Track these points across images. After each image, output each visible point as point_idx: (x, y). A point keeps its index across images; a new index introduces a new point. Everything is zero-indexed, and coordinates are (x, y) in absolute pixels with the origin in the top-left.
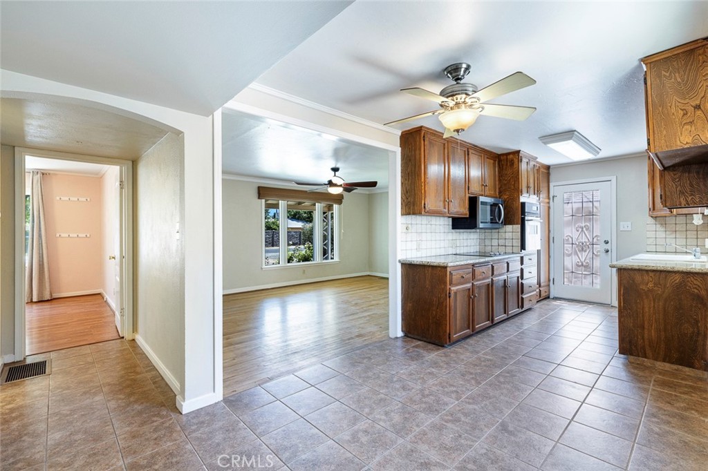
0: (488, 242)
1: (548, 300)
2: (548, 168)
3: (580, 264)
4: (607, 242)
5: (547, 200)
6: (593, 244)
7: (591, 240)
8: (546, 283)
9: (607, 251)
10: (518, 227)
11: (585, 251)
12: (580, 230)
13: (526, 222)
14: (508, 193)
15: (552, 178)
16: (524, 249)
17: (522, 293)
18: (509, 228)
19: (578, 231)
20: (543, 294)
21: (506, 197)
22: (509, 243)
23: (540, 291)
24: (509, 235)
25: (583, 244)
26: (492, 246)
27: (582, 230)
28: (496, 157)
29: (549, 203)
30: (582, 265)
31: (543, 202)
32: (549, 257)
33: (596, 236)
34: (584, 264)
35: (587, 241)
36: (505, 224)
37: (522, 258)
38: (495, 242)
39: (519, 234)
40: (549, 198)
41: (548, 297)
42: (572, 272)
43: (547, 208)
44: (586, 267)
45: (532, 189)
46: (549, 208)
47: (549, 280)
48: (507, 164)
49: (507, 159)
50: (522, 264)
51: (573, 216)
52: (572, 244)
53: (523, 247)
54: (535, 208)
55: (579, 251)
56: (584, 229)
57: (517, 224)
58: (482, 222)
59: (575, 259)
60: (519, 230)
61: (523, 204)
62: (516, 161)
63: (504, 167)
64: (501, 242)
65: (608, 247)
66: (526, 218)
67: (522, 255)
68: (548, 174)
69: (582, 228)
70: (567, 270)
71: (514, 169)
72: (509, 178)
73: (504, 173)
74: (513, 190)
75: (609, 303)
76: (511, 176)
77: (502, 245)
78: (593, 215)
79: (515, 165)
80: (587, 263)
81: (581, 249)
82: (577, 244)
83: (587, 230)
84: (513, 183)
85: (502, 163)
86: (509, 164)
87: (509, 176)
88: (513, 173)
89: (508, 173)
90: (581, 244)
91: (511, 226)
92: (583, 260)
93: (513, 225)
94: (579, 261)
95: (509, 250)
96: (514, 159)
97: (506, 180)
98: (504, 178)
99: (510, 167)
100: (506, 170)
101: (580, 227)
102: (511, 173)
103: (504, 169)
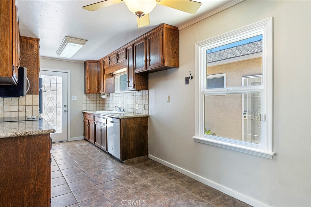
0: (6, 109)
3: (49, 120)
4: (65, 106)
6: (56, 108)
7: (55, 105)
9: (66, 111)
10: (37, 96)
11: (52, 112)
12: (49, 99)
18: (29, 97)
19: (48, 100)
22: (29, 109)
24: (29, 103)
25: (51, 108)
26: (11, 112)
27: (51, 100)
33: (58, 103)
34: (52, 120)
35: (53, 106)
38: (15, 109)
39: (38, 102)
44: (53, 121)
48: (27, 46)
49: (27, 42)
52: (44, 108)
56: (52, 99)
60: (38, 99)
62: (36, 46)
63: (25, 47)
64: (22, 108)
65: (66, 109)
69: (51, 98)
71: (34, 51)
72: (29, 58)
73: (24, 52)
74: (33, 67)
75: (67, 140)
76: (31, 56)
77: (23, 110)
78: (56, 91)
79: (34, 48)
80: (53, 119)
81: (49, 111)
82: (47, 108)
83: (53, 99)
84: (33, 62)
85: (22, 43)
86: (29, 46)
87: (29, 56)
88: (33, 55)
89: (28, 54)
90: (49, 108)
91: (32, 95)
92: (50, 118)
93: (34, 95)
94: (49, 118)
95: (29, 115)
96: (34, 44)
97: (26, 59)
98: (24, 56)
99: (30, 49)
100: (26, 51)
101: (49, 98)
102: (31, 54)
103: (24, 49)
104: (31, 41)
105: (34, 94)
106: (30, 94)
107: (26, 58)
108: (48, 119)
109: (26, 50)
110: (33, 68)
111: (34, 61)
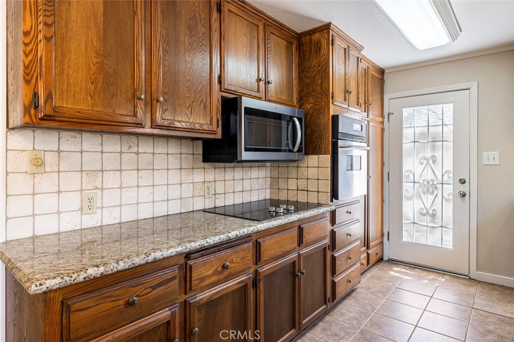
0: (282, 184)
1: (380, 265)
2: (382, 72)
3: (425, 211)
4: (463, 182)
5: (380, 119)
6: (442, 184)
7: (440, 177)
8: (379, 241)
9: (464, 195)
10: (327, 159)
11: (432, 193)
12: (425, 162)
13: (339, 149)
14: (311, 100)
15: (387, 86)
16: (337, 198)
17: (334, 273)
18: (313, 160)
19: (422, 164)
20: (373, 259)
21: (309, 106)
22: (312, 186)
23: (368, 254)
24: (312, 173)
25: (428, 183)
26: (288, 190)
27: (428, 163)
28: (294, 37)
29: (382, 123)
30: (428, 213)
31: (373, 121)
32: (383, 201)
33: (446, 172)
34: (431, 212)
35: (434, 178)
36: (306, 154)
37: (333, 213)
38: (292, 184)
39: (328, 171)
40: (383, 117)
41: (381, 260)
42: (414, 223)
43: (379, 131)
44: (433, 216)
45: (353, 97)
46: (383, 130)
47: (382, 235)
48: (310, 51)
49: (311, 40)
50: (333, 222)
51: (415, 142)
52: (414, 182)
53: (334, 195)
54: (357, 127)
55: (424, 193)
57: (325, 154)
58: (247, 150)
59: (418, 205)
60: (328, 164)
61: (335, 119)
62: (324, 42)
63: (307, 54)
64: (302, 184)
65: (464, 188)
66: (340, 143)
67: (333, 208)
68: (382, 82)
69: (428, 160)
70: (407, 219)
71: (322, 56)
72: (314, 74)
73: (306, 65)
74: (320, 93)
75: (467, 274)
76: (317, 70)
77: (303, 189)
78: (442, 141)
79: (322, 49)
80: (434, 210)
81: (425, 190)
82: (421, 182)
83: (434, 162)
84: (320, 82)
85: (303, 48)
86: (313, 49)
87: (314, 71)
88: (320, 65)
89: (312, 66)
90: (425, 183)
91: (317, 156)
92: (428, 206)
93: (320, 156)
94: (423, 207)
95: (313, 199)
96: (322, 40)
97: (309, 78)
98: (306, 74)
99: (315, 55)
100: (309, 61)
101: (425, 158)
102: (317, 65)
103: (306, 59)
104: (317, 36)
105: (322, 154)
106: (315, 154)
107: (309, 76)
108: (421, 209)
109: (309, 58)
110: (320, 96)
111: (321, 80)
